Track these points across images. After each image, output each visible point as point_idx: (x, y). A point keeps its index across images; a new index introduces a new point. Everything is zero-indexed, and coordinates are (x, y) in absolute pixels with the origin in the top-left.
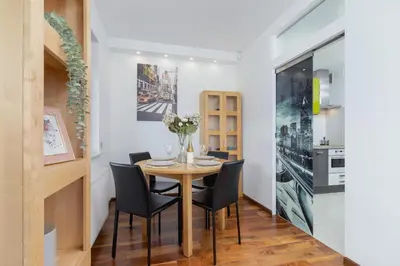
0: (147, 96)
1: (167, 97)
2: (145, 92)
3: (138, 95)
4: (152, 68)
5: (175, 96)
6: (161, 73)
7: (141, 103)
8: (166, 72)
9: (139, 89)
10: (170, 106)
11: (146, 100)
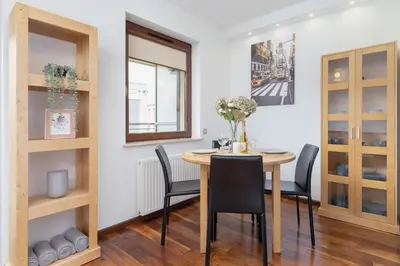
0: (260, 78)
1: (282, 74)
2: (258, 74)
3: (252, 78)
4: (265, 45)
5: (292, 73)
6: (274, 48)
7: (254, 87)
8: (281, 45)
9: (253, 73)
10: (285, 85)
11: (259, 82)
